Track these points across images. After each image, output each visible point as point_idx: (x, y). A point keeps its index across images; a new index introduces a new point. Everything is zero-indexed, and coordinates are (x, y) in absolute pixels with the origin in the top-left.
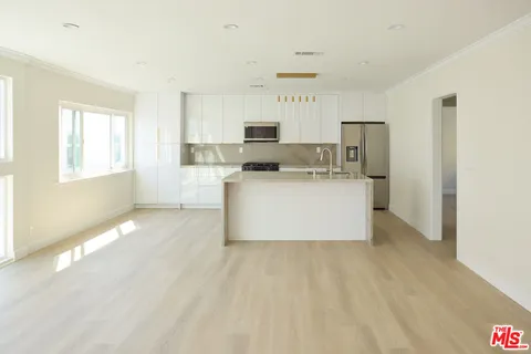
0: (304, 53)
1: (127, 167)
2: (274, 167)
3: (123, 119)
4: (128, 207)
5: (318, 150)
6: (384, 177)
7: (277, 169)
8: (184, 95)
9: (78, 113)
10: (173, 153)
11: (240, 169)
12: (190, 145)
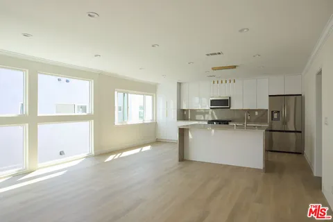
0: (211, 54)
1: (153, 120)
2: (226, 122)
3: (151, 97)
4: (153, 140)
5: (257, 113)
6: (300, 132)
7: (228, 124)
8: (180, 84)
9: (126, 94)
10: (173, 114)
11: (206, 123)
12: (184, 110)
